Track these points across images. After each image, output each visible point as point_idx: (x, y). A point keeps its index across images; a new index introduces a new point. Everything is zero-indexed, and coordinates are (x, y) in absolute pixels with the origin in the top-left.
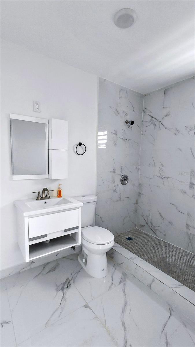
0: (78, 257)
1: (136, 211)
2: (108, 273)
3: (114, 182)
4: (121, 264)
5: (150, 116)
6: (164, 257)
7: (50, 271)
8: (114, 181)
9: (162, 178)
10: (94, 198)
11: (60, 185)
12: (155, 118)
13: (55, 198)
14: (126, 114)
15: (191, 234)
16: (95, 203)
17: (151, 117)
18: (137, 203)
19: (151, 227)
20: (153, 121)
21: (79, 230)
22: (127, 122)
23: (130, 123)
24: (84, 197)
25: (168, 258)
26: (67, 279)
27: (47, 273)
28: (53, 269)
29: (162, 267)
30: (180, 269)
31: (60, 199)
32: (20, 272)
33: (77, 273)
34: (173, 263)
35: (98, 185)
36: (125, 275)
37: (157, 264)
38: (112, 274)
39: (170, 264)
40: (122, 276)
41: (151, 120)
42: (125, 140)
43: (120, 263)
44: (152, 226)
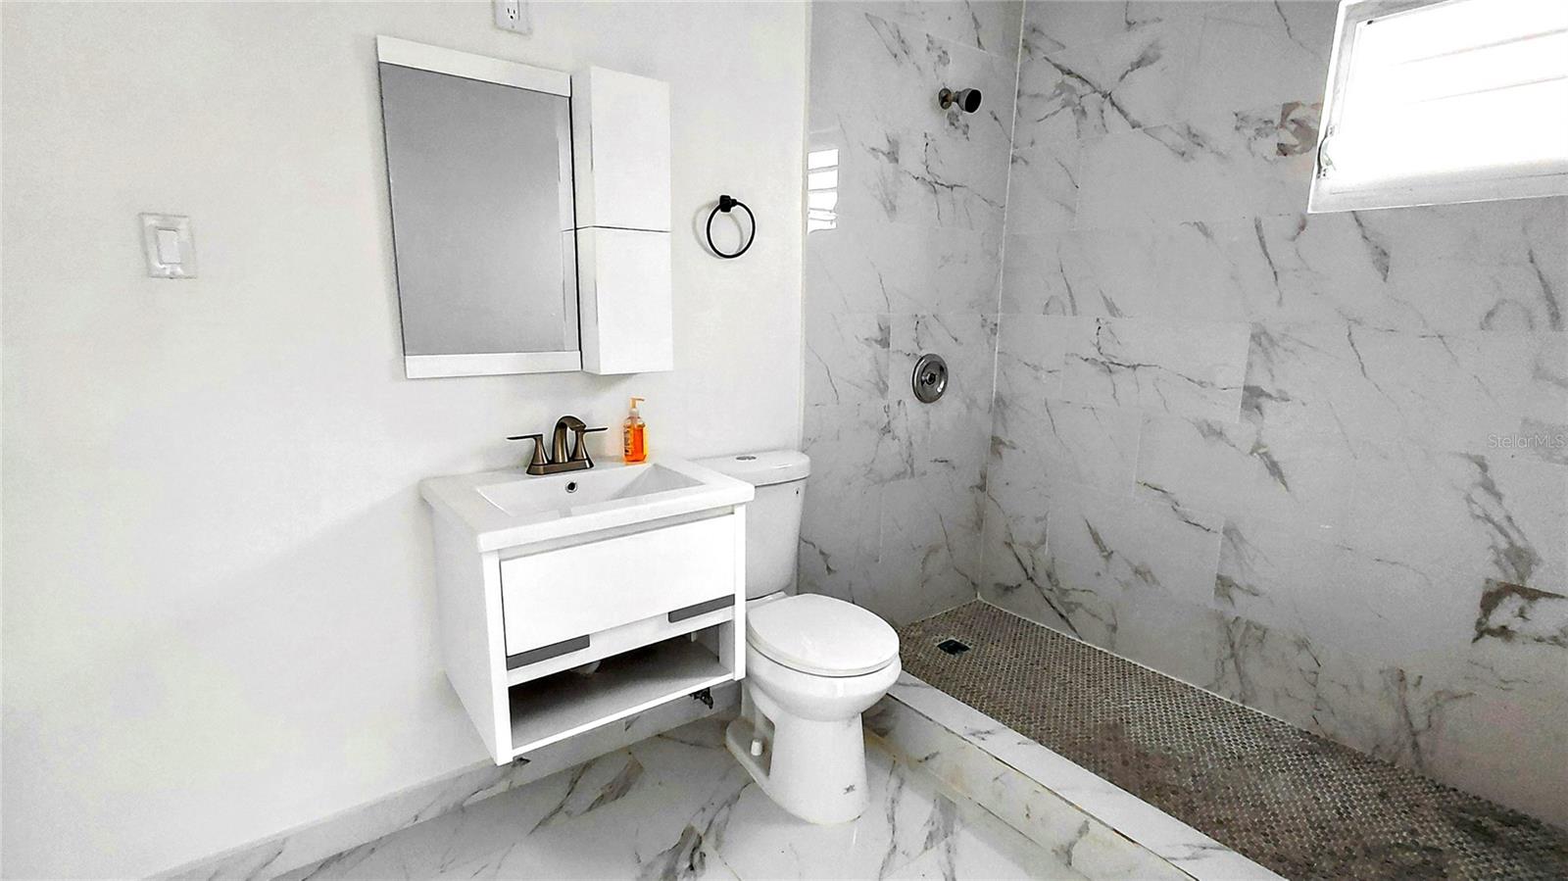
0: (725, 735)
1: (979, 523)
2: (871, 800)
3: (883, 388)
4: (927, 758)
5: (1057, 66)
6: (1116, 725)
7: (601, 800)
8: (884, 383)
9: (1109, 367)
10: (797, 464)
11: (637, 402)
12: (1079, 77)
13: (612, 467)
14: (943, 58)
15: (1237, 618)
16: (801, 485)
17: (1063, 71)
18: (982, 488)
19: (1046, 592)
20: (1072, 89)
21: (738, 613)
22: (945, 99)
23: (963, 101)
24: (749, 458)
25: (1137, 729)
26: (687, 833)
27: (590, 809)
28: (619, 789)
29: (1111, 766)
30: (1194, 776)
31: (638, 469)
32: (465, 804)
33: (730, 805)
34: (1159, 747)
35: (813, 404)
36: (947, 808)
37: (1089, 754)
38: (889, 805)
39: (1145, 755)
40: (933, 814)
41: (1062, 87)
42: (934, 186)
43: (923, 758)
44: (1055, 589)
